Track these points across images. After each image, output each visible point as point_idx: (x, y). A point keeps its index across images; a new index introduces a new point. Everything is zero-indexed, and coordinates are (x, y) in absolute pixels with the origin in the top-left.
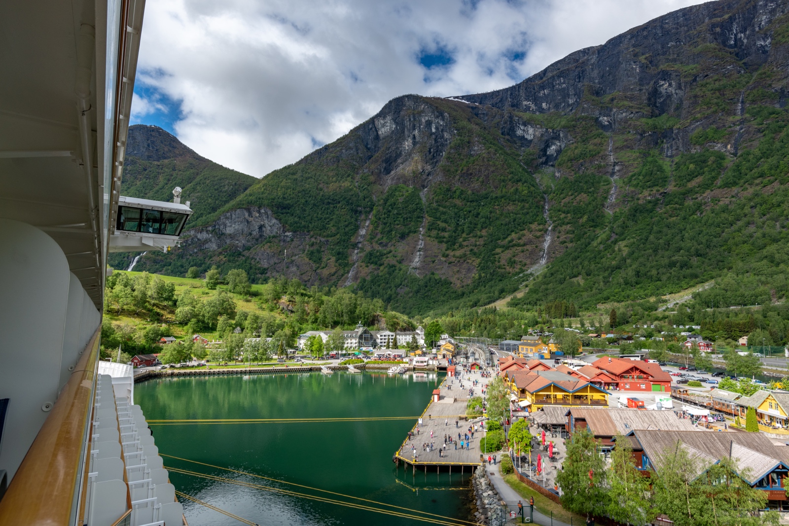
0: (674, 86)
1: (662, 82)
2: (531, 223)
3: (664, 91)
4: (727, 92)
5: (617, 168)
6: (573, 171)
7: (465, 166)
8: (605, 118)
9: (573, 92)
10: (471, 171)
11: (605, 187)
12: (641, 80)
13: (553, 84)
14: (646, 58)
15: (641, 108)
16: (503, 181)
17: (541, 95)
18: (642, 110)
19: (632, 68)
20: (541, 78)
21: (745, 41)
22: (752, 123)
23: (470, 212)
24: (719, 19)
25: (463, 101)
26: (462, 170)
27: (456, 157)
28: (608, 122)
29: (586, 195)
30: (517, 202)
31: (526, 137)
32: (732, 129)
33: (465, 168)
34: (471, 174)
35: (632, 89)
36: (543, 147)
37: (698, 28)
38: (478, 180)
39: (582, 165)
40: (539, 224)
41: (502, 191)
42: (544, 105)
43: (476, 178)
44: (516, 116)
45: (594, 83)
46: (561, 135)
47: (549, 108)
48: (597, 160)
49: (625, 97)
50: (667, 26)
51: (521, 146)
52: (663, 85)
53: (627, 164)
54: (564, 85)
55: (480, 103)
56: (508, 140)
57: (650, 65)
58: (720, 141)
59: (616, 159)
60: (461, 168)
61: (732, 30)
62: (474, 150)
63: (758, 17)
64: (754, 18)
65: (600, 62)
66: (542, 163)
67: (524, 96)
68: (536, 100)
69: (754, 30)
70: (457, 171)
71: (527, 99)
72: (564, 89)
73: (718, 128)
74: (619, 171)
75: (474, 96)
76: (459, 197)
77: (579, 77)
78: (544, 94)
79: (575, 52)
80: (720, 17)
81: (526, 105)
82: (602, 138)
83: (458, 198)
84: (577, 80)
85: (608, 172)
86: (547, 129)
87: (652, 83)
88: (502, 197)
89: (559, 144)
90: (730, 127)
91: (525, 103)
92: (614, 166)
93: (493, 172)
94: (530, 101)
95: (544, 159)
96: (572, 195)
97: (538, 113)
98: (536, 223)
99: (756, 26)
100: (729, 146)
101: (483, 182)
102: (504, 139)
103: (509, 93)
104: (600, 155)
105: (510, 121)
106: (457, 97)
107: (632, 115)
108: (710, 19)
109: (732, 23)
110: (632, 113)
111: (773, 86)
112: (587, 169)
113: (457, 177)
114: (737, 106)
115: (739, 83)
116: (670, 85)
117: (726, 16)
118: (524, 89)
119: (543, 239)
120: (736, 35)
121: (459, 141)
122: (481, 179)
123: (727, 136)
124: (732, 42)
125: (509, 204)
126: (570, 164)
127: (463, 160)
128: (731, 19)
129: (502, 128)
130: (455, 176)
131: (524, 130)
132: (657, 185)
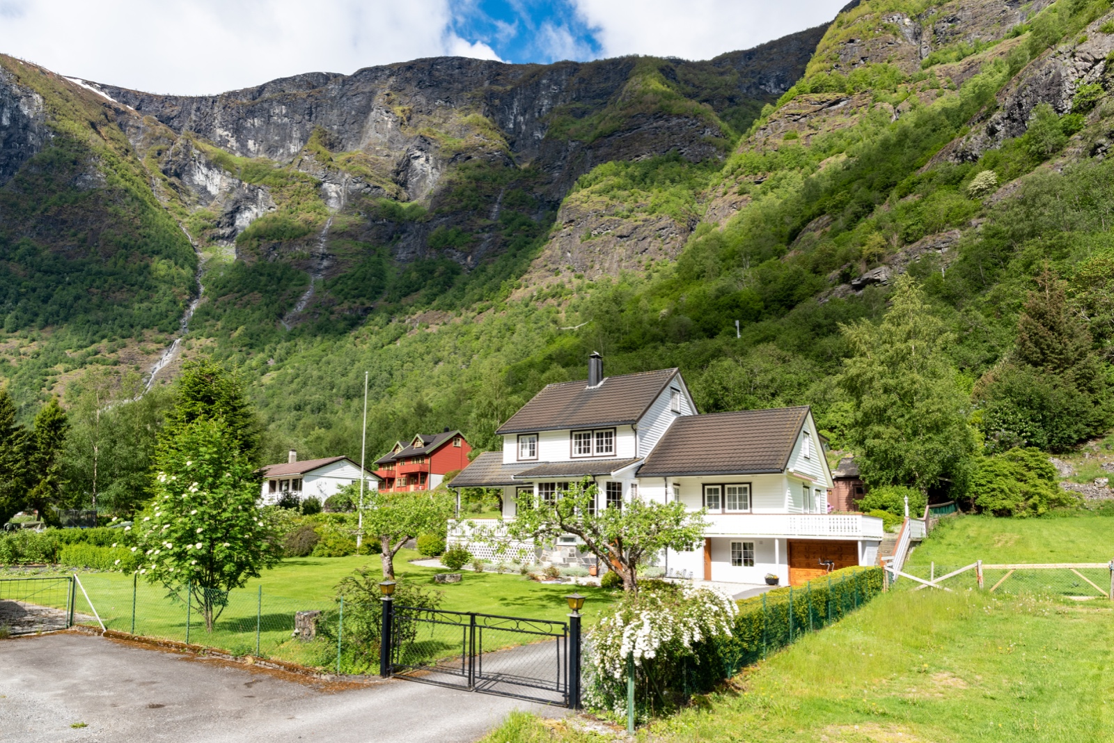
0: (431, 162)
1: (418, 153)
2: (144, 327)
3: (420, 167)
4: (485, 186)
5: (325, 263)
6: (258, 254)
7: (55, 204)
8: (333, 186)
9: (299, 135)
10: (64, 217)
11: (296, 289)
12: (391, 141)
13: (269, 112)
14: (403, 111)
15: (383, 183)
16: (125, 247)
17: (249, 125)
18: (383, 186)
19: (383, 120)
20: (254, 99)
21: (524, 127)
22: (502, 232)
23: (34, 290)
24: (500, 88)
25: (102, 94)
26: (46, 210)
27: (39, 182)
28: (337, 193)
29: (260, 295)
30: (135, 288)
31: (209, 189)
32: (479, 235)
33: (55, 209)
34: (64, 222)
35: (377, 151)
36: (229, 209)
37: (474, 90)
38: (75, 235)
39: (274, 249)
40: (161, 331)
41: (115, 264)
42: (251, 143)
43: (72, 231)
44: (197, 148)
45: (332, 129)
46: (260, 196)
47: (258, 150)
48: (300, 245)
49: (366, 160)
50: (437, 74)
51: (198, 202)
52: (418, 157)
53: (340, 259)
54: (286, 120)
55: (138, 109)
56: (171, 185)
57: (406, 123)
58: (460, 248)
59: (328, 249)
60: (42, 207)
61: (512, 109)
62: (85, 181)
63: (539, 100)
64: (534, 99)
65: (344, 99)
66: (223, 237)
67: (219, 118)
68: (238, 131)
69: (533, 116)
70: (34, 210)
71: (224, 126)
72: (285, 124)
73: (464, 231)
74: (327, 268)
75: (128, 92)
76: (22, 258)
77: (310, 114)
78: (253, 125)
79: (314, 73)
80: (502, 85)
81: (221, 136)
82: (319, 214)
83: (20, 260)
84: (307, 117)
85: (310, 267)
86: (241, 181)
87: (405, 149)
88: (112, 274)
89: (255, 210)
90: (478, 233)
91: (220, 131)
92: (322, 259)
93: (110, 226)
94: (229, 130)
95: (228, 231)
96: (238, 292)
97: (238, 154)
98: (156, 328)
99: (536, 110)
100: (469, 258)
101: (84, 241)
102: (164, 180)
103: (194, 106)
104: (306, 238)
105: (185, 155)
106: (91, 84)
107: (369, 189)
108: (490, 83)
109: (513, 98)
110: (368, 186)
111: (535, 190)
112: (282, 257)
113: (32, 222)
114: (492, 207)
115: (502, 177)
116: (427, 160)
117: (509, 87)
118: (221, 106)
119: (157, 357)
120: (515, 117)
121: (53, 155)
122: (81, 236)
123: (471, 244)
124: (511, 126)
125: (122, 288)
126: (255, 243)
127: (54, 192)
128: (512, 94)
129: (167, 163)
130: (27, 219)
131: (207, 176)
132: (364, 296)
